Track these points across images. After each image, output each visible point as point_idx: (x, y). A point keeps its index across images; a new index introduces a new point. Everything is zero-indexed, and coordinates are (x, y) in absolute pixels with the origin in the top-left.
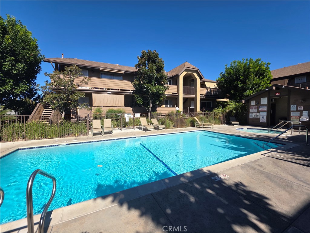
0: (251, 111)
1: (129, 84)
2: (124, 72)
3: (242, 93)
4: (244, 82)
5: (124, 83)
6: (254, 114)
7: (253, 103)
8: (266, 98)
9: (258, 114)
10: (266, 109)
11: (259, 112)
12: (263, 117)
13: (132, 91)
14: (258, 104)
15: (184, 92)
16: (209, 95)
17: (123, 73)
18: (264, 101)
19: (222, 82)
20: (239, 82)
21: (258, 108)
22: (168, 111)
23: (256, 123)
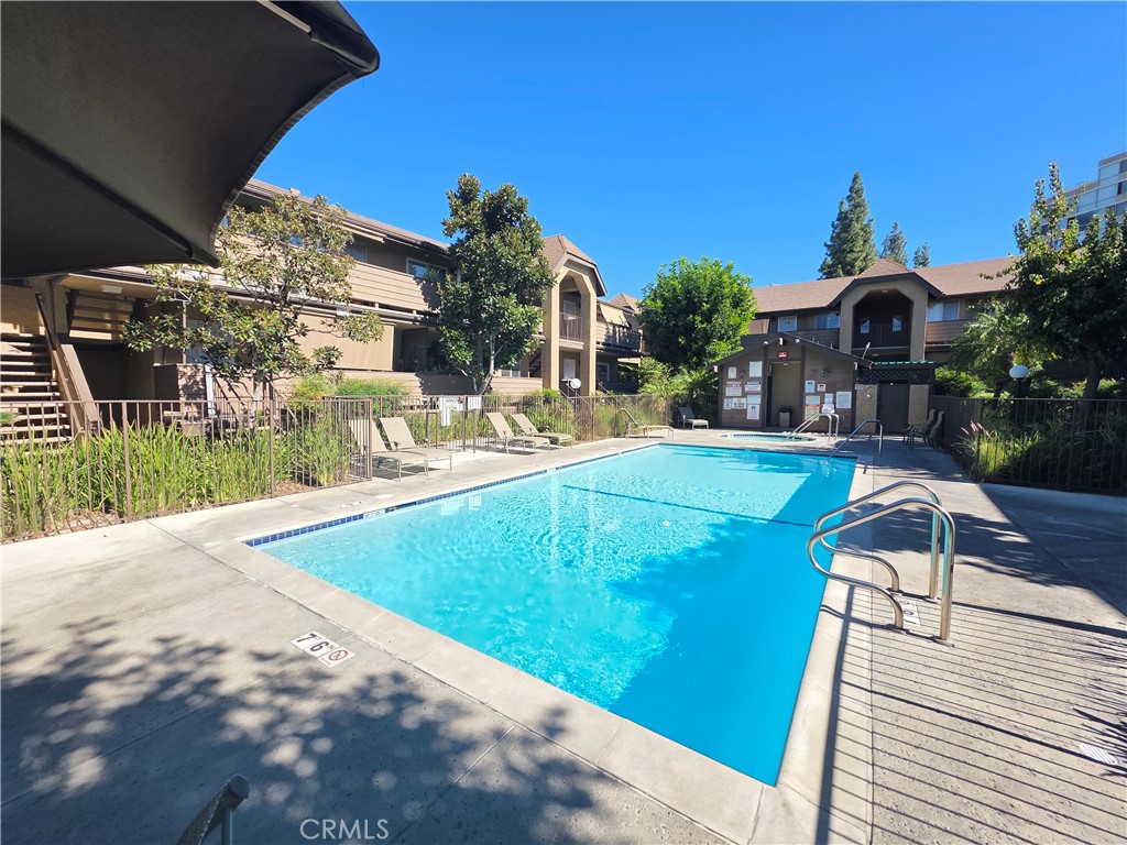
0: (728, 391)
1: (409, 286)
2: (384, 239)
3: (702, 346)
4: (707, 318)
5: (392, 282)
6: (735, 400)
7: (732, 373)
8: (761, 363)
9: (743, 400)
10: (759, 388)
11: (745, 395)
12: (753, 407)
13: (418, 312)
14: (743, 375)
15: (563, 334)
16: (609, 345)
17: (381, 240)
18: (756, 369)
19: (656, 313)
20: (698, 318)
21: (743, 386)
22: (522, 391)
23: (739, 422)
